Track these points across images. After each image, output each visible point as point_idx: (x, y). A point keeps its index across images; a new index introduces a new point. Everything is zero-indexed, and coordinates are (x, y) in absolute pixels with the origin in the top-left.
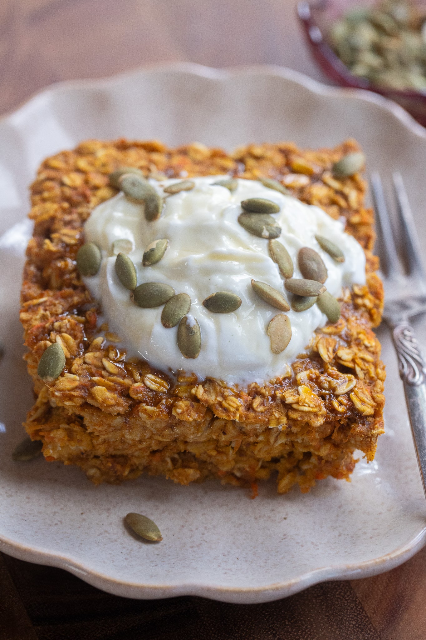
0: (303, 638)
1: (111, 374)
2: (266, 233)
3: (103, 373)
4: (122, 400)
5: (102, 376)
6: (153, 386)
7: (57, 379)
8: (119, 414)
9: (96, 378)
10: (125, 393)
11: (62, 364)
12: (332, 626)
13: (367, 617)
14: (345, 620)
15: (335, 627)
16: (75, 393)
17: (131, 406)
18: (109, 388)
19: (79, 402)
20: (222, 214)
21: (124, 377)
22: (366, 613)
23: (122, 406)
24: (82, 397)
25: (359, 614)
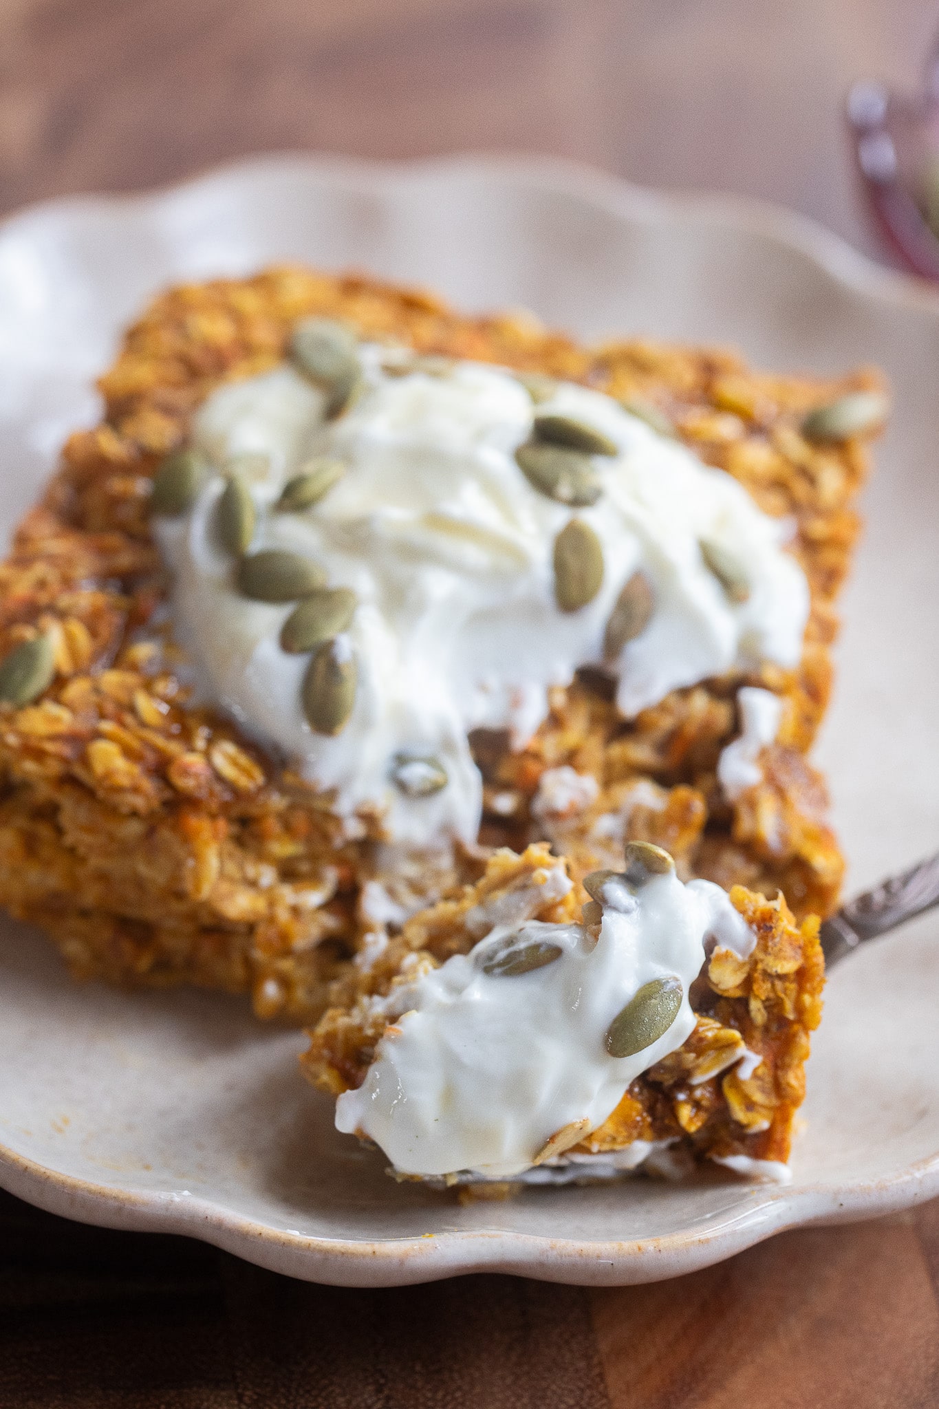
0: (445, 1406)
1: (143, 724)
2: (565, 490)
3: (129, 719)
4: (148, 785)
5: (122, 724)
6: (228, 771)
7: (21, 708)
8: (134, 814)
9: (107, 726)
10: (161, 769)
11: (41, 680)
12: (519, 1397)
13: (606, 1396)
14: (554, 1392)
15: (525, 1400)
16: (50, 747)
17: (166, 804)
18: (128, 753)
19: (54, 768)
20: (481, 434)
21: (170, 736)
22: (606, 1387)
23: (146, 797)
24: (64, 760)
25: (589, 1387)
